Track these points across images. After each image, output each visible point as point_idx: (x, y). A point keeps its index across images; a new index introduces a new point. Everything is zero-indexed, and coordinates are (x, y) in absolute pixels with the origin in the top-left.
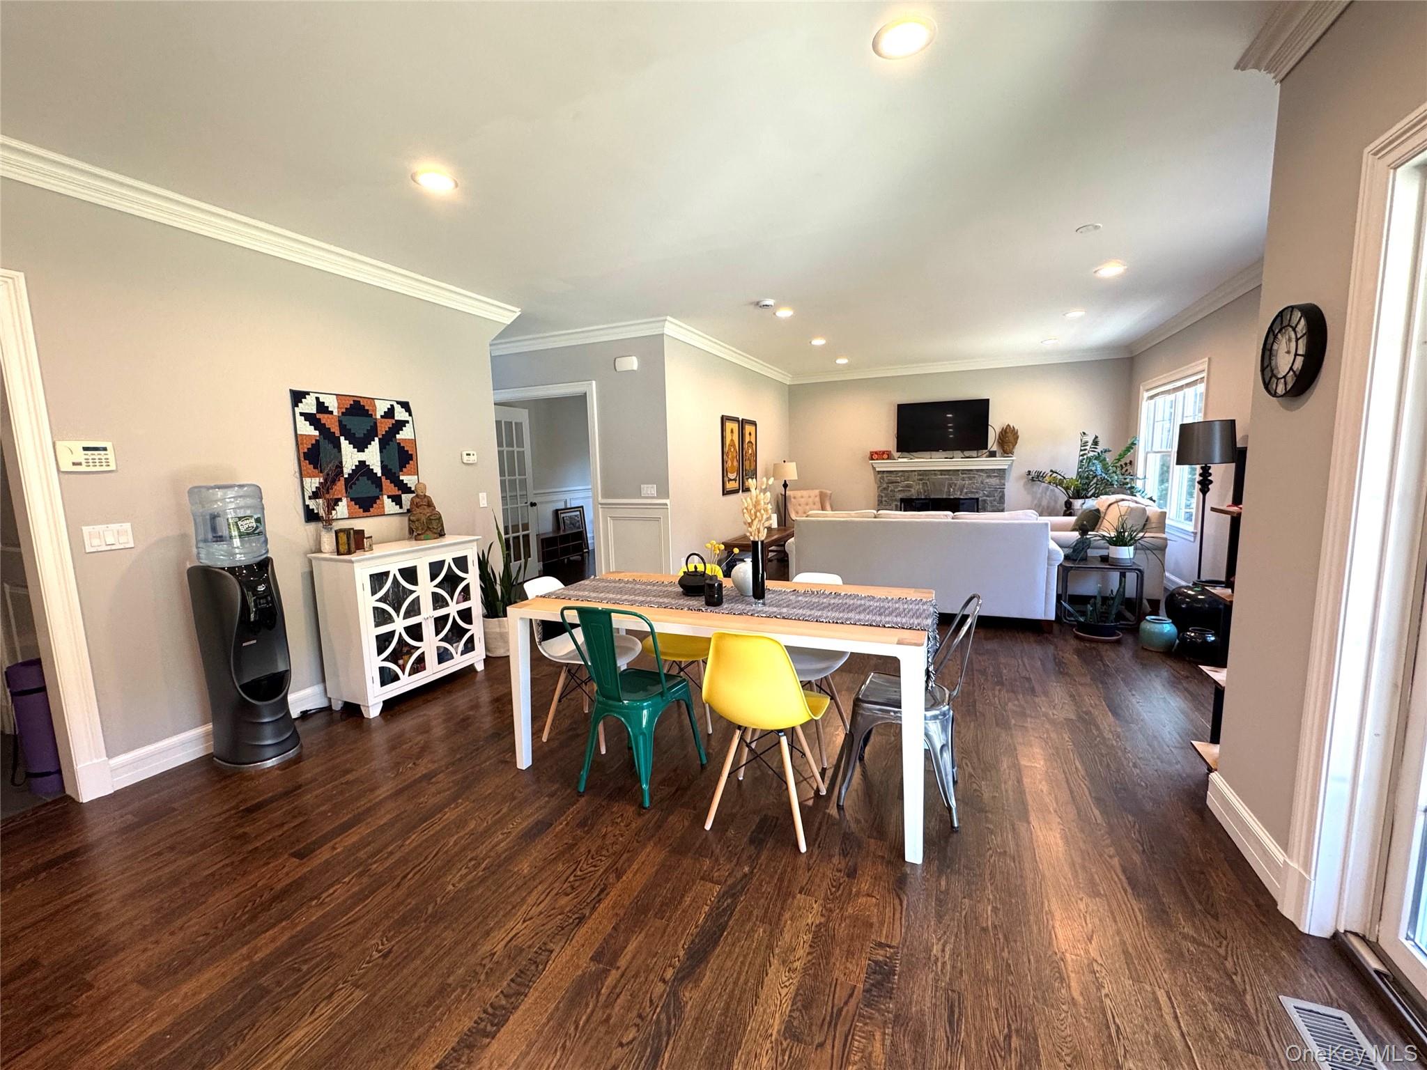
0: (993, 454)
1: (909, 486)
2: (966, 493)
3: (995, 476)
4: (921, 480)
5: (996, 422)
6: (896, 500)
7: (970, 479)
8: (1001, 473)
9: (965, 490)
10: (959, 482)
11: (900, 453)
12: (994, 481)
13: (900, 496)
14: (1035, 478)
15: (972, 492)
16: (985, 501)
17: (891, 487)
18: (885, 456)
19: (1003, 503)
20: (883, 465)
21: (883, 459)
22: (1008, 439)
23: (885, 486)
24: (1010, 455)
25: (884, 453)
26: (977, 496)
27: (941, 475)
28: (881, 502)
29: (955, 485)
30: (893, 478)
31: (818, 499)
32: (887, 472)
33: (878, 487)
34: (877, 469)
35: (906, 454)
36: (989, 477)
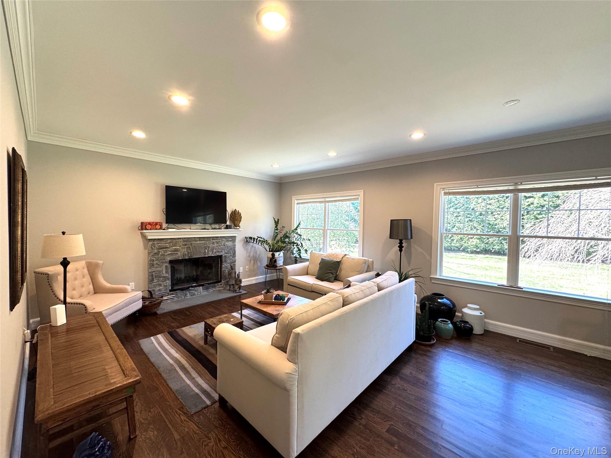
0: (227, 227)
1: (176, 250)
2: (215, 252)
3: (230, 241)
4: (186, 245)
5: (230, 206)
6: (166, 262)
7: (217, 243)
8: (233, 238)
9: (215, 251)
10: (211, 245)
11: (167, 225)
12: (229, 244)
13: (169, 259)
14: (248, 240)
15: (219, 252)
16: (225, 256)
17: (162, 252)
18: (158, 227)
19: (235, 257)
20: (152, 234)
21: (156, 229)
22: (236, 217)
23: (156, 251)
24: (238, 228)
25: (156, 224)
26: (221, 254)
27: (200, 241)
28: (153, 265)
29: (209, 248)
30: (163, 244)
31: (86, 270)
32: (158, 239)
33: (149, 253)
34: (149, 238)
35: (171, 225)
36: (228, 241)
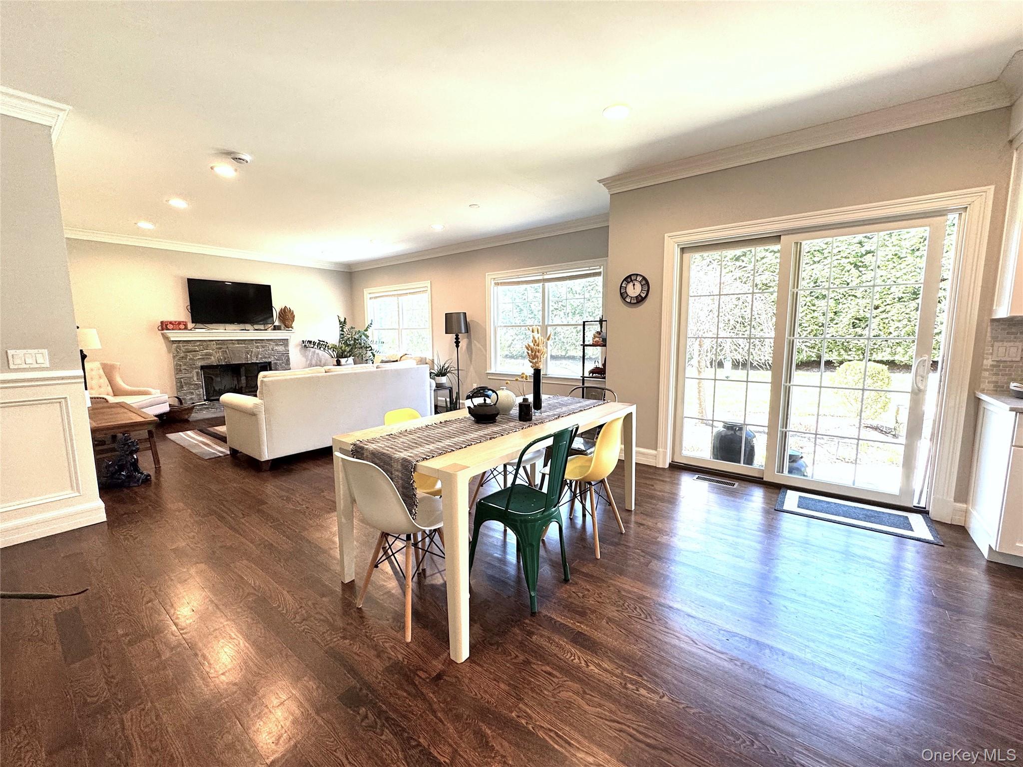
0: (276, 328)
1: (210, 355)
2: (261, 358)
3: (281, 345)
4: (220, 348)
5: (278, 303)
6: (196, 368)
7: (263, 347)
8: (285, 342)
9: (260, 356)
10: (254, 350)
11: (194, 324)
12: (281, 348)
13: (200, 364)
14: (307, 345)
15: (265, 358)
16: (276, 363)
17: (190, 356)
18: (182, 326)
19: (289, 364)
20: (175, 335)
21: (180, 329)
22: (287, 317)
23: (182, 355)
24: (290, 329)
25: (179, 323)
26: (270, 360)
27: (238, 344)
28: (181, 371)
29: (252, 353)
30: (190, 347)
31: (101, 372)
32: (184, 341)
33: (174, 357)
34: (172, 339)
35: (199, 325)
36: (277, 345)
